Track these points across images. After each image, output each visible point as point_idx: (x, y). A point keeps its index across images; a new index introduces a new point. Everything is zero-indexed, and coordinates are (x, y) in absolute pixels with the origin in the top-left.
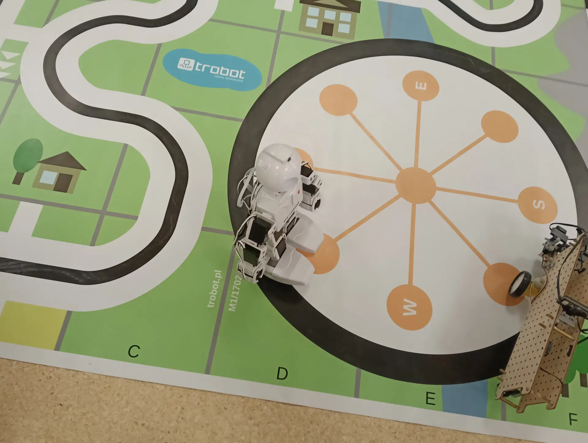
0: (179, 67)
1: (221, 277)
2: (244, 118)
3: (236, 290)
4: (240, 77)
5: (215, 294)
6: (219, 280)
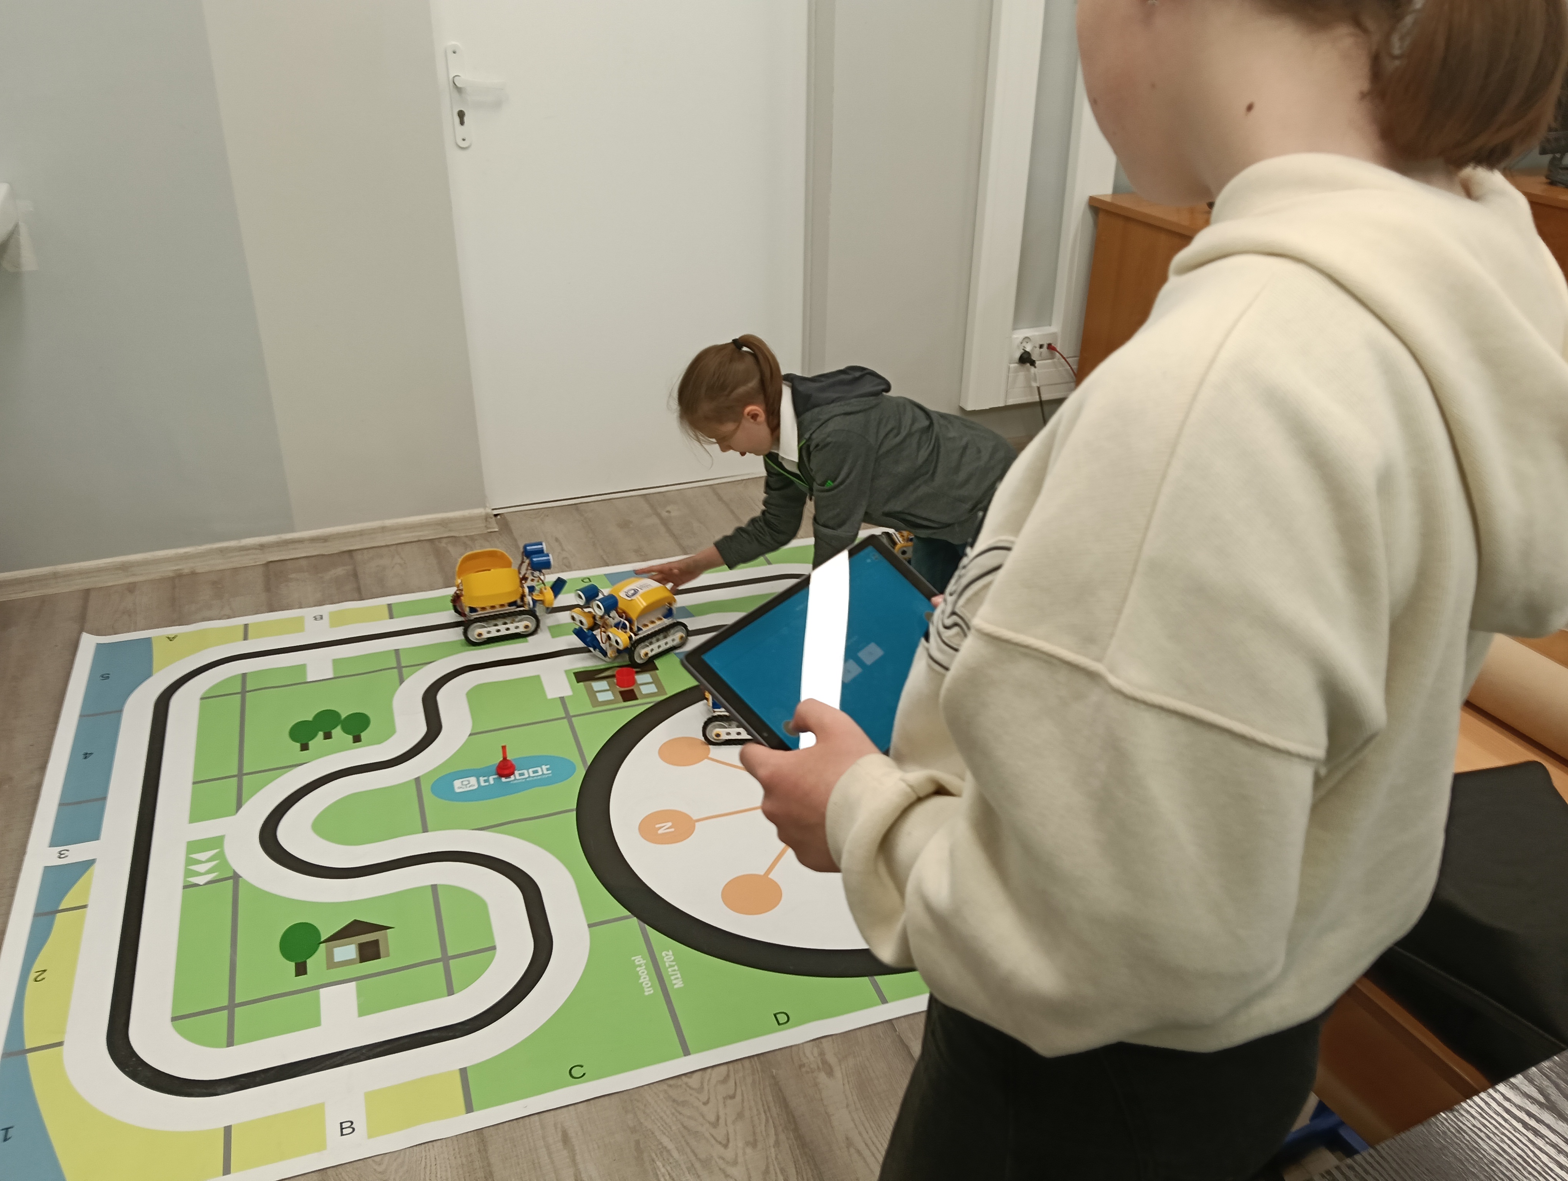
0: (458, 790)
1: (645, 961)
2: (575, 807)
3: (671, 966)
4: (545, 772)
5: (648, 979)
6: (643, 965)
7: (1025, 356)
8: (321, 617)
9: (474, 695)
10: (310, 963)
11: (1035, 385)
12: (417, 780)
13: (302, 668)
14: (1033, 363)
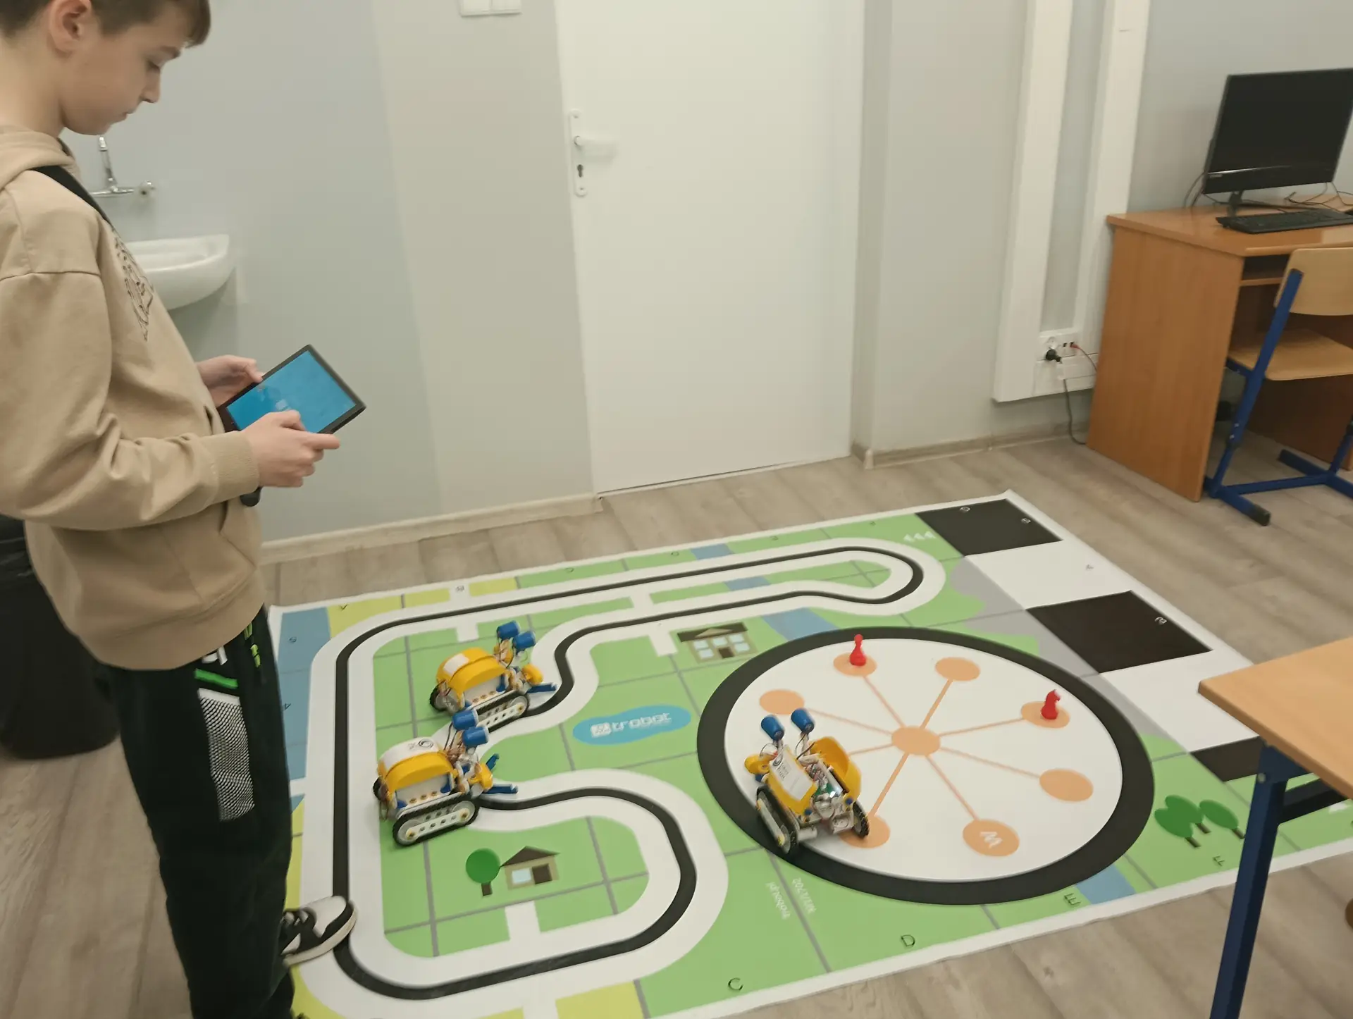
7: (1050, 353)
8: (463, 588)
9: (597, 654)
10: (493, 884)
11: (1061, 378)
12: (561, 726)
13: (452, 632)
14: (1058, 359)
